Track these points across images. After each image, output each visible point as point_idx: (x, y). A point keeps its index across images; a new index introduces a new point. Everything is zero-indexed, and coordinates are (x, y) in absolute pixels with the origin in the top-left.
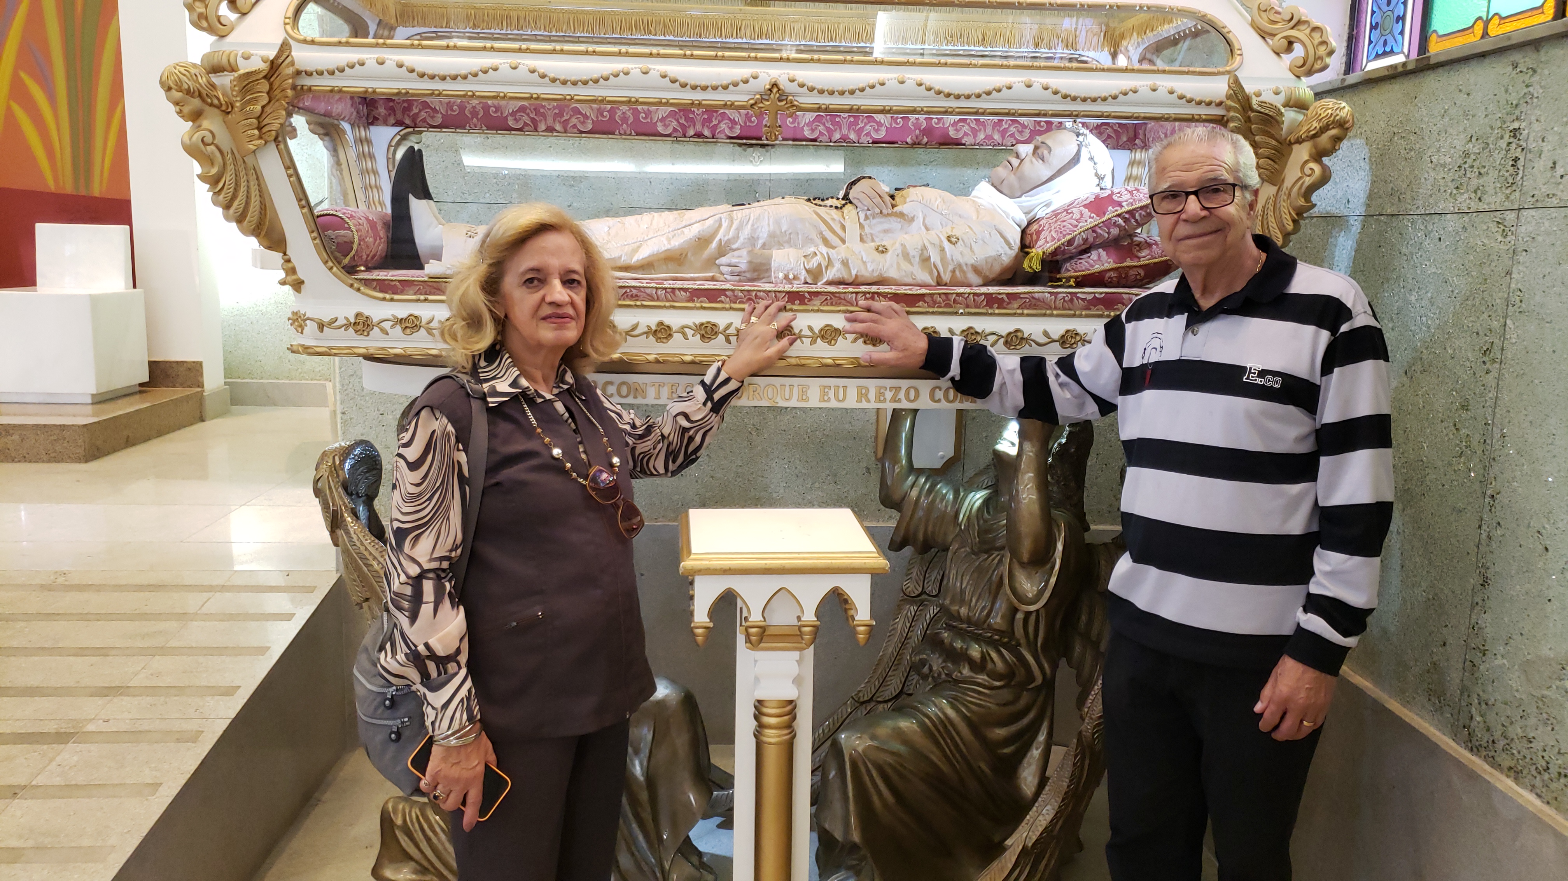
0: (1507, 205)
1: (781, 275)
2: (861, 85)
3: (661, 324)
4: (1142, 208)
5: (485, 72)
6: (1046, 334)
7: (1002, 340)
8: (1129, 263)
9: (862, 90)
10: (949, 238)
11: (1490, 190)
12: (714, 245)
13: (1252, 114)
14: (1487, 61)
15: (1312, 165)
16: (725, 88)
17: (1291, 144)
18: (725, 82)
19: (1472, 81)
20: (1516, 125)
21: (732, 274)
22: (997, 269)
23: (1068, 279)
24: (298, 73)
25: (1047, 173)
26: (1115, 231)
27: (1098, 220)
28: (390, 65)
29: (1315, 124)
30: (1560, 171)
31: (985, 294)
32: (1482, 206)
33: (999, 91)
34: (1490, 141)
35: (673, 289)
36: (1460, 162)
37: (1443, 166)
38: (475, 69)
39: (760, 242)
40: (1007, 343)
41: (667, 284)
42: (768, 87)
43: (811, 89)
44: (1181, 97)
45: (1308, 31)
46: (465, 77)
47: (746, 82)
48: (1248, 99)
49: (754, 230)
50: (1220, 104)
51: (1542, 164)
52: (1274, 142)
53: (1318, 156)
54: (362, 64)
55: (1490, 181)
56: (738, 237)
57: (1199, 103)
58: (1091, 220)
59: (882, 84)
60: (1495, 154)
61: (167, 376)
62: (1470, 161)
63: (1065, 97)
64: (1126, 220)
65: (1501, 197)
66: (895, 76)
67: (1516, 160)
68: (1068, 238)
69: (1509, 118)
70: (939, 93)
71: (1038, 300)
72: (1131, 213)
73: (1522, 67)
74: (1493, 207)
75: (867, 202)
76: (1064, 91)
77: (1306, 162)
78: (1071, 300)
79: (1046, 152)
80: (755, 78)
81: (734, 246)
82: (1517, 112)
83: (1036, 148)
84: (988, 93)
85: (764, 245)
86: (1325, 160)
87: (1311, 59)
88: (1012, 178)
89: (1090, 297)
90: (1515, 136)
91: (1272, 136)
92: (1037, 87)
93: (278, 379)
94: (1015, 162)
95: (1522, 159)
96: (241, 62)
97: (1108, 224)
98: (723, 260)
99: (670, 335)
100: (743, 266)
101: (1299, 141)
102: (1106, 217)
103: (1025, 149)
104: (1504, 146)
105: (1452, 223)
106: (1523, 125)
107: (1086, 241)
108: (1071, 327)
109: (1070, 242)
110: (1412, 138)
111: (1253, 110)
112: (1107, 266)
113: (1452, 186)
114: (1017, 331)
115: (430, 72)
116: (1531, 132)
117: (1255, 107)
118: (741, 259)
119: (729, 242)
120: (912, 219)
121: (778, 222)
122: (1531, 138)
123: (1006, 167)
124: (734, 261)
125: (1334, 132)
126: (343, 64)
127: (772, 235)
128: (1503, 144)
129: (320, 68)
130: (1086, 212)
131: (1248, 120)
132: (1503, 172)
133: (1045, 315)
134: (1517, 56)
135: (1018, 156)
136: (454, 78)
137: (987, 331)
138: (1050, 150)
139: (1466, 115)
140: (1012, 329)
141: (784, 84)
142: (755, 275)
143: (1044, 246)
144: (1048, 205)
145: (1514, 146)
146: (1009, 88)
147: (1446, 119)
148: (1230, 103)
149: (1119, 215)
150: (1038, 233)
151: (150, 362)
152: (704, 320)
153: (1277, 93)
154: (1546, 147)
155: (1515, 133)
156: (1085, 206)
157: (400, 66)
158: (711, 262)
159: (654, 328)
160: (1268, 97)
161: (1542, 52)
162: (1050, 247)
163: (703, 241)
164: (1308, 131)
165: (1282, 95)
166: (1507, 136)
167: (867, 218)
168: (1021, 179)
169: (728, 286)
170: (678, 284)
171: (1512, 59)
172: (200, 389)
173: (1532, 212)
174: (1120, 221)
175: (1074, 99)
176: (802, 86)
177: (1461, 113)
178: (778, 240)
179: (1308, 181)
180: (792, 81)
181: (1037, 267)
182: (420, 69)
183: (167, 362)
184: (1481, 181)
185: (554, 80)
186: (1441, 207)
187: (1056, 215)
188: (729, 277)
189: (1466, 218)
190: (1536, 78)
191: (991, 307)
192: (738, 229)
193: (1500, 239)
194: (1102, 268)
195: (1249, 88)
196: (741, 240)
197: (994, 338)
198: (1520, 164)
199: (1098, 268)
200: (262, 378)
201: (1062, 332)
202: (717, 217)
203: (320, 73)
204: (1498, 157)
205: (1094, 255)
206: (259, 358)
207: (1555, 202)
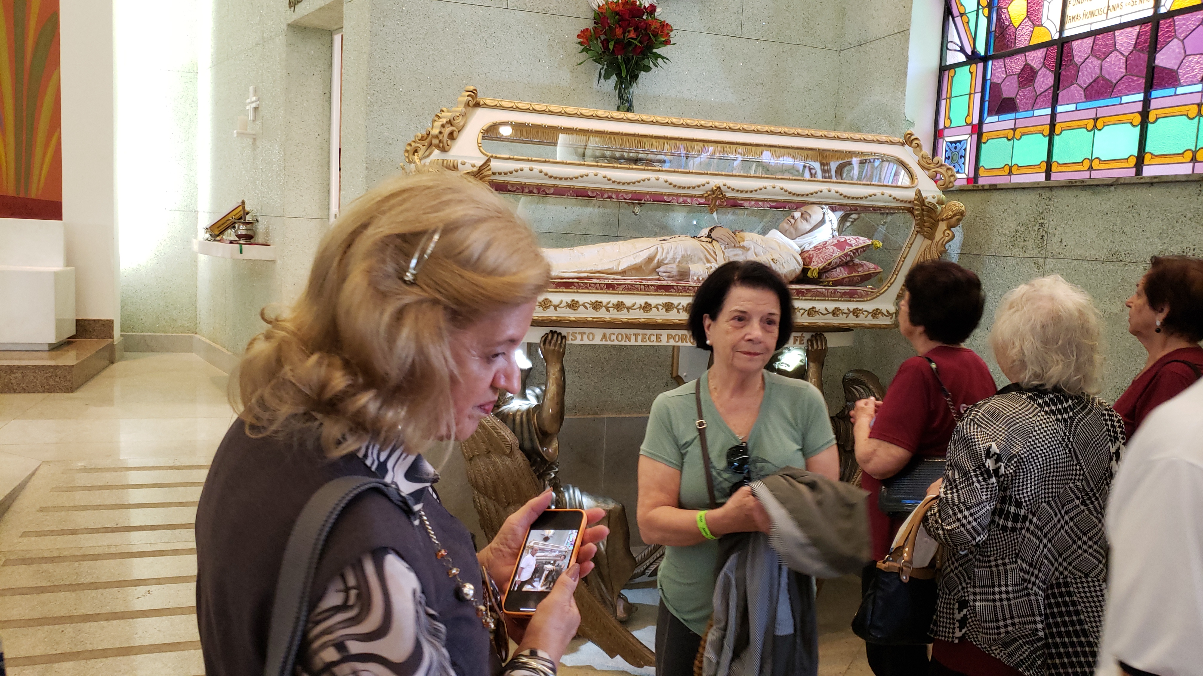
0: (1039, 255)
1: (695, 278)
2: (756, 189)
3: (646, 303)
4: (862, 247)
5: (582, 177)
6: (826, 309)
7: (806, 313)
8: (854, 274)
9: (756, 191)
10: (772, 260)
11: (1030, 248)
12: (656, 261)
13: (924, 208)
14: (1026, 191)
15: (948, 231)
16: (694, 188)
17: (938, 221)
18: (694, 185)
19: (1018, 198)
20: (1042, 221)
21: (669, 277)
22: (794, 276)
23: (829, 282)
24: (494, 174)
25: (808, 227)
26: (849, 258)
27: (842, 253)
28: (536, 171)
29: (951, 213)
30: (1064, 243)
31: (796, 289)
32: (1026, 255)
33: (816, 193)
34: (1029, 226)
35: (648, 285)
36: (1014, 234)
37: (1005, 235)
38: (576, 175)
39: (678, 260)
40: (809, 314)
41: (644, 282)
42: (715, 188)
43: (733, 190)
44: (894, 198)
45: (945, 169)
46: (571, 179)
47: (704, 185)
48: (924, 201)
49: (675, 254)
50: (910, 202)
51: (1056, 240)
52: (932, 221)
53: (949, 227)
54: (522, 170)
55: (1030, 244)
56: (667, 258)
57: (901, 201)
58: (838, 253)
59: (765, 188)
60: (1032, 233)
61: (85, 330)
62: (1019, 234)
63: (845, 197)
64: (854, 253)
65: (1036, 252)
66: (771, 184)
67: (1043, 236)
68: (829, 261)
69: (1038, 218)
70: (790, 193)
71: (820, 292)
72: (857, 250)
73: (1043, 196)
74: (1032, 256)
75: (727, 240)
76: (845, 194)
77: (945, 230)
78: (835, 293)
79: (808, 217)
80: (708, 183)
81: (666, 262)
82: (1042, 216)
83: (802, 214)
84: (812, 194)
85: (679, 262)
86: (953, 229)
87: (947, 183)
88: (792, 230)
89: (843, 291)
90: (1042, 226)
91: (931, 218)
92: (833, 191)
93: (154, 332)
94: (793, 221)
95: (1046, 236)
96: (460, 166)
97: (846, 255)
98: (662, 269)
99: (651, 309)
100: (675, 273)
101: (943, 220)
102: (845, 252)
103: (797, 214)
104: (1036, 230)
105: (1011, 261)
106: (1045, 222)
107: (836, 263)
108: (837, 306)
109: (830, 264)
110: (987, 220)
111: (925, 206)
112: (845, 276)
113: (1010, 244)
114: (813, 308)
115: (555, 176)
116: (1050, 225)
117: (926, 204)
118: (673, 268)
119: (663, 260)
120: (748, 250)
121: (686, 251)
122: (1050, 228)
123: (788, 223)
124: (669, 270)
125: (958, 217)
126: (511, 169)
127: (683, 256)
128: (1036, 228)
129: (500, 171)
130: (835, 248)
131: (923, 210)
132: (1036, 241)
133: (825, 300)
134: (1041, 191)
135: (793, 218)
136: (566, 179)
137: (800, 308)
138: (810, 215)
139: (1016, 213)
140: (811, 307)
141: (722, 188)
142: (681, 278)
143: (816, 265)
144: (810, 244)
145: (1041, 230)
146: (821, 192)
147: (1006, 214)
148: (916, 202)
149: (851, 251)
150: (811, 258)
151: (77, 320)
152: (667, 301)
153: (934, 198)
154: (1057, 232)
155: (1042, 224)
156: (834, 245)
157: (541, 172)
158: (654, 270)
159: (643, 305)
160: (930, 199)
161: (1054, 192)
162: (821, 265)
163: (650, 259)
164: (947, 216)
165: (936, 199)
166: (1038, 225)
167: (725, 248)
168: (796, 229)
169: (674, 284)
170: (650, 282)
171: (1039, 192)
172: (111, 340)
173: (1052, 260)
174: (852, 254)
175: (849, 198)
176: (729, 188)
177: (1013, 212)
178: (686, 258)
179: (947, 239)
180: (725, 185)
181: (815, 275)
182: (550, 174)
183: (86, 320)
184: (1025, 243)
185: (614, 182)
186: (1005, 253)
187: (819, 249)
188: (666, 279)
189: (1018, 259)
190: (1051, 202)
191: (798, 296)
192: (667, 253)
193: (1036, 270)
194: (843, 277)
195: (924, 195)
196: (669, 259)
197: (802, 311)
198: (1045, 238)
199: (841, 276)
200: (142, 332)
201: (833, 308)
202: (656, 247)
203: (500, 174)
204: (1034, 234)
205: (838, 269)
206: (142, 317)
207: (1062, 256)
